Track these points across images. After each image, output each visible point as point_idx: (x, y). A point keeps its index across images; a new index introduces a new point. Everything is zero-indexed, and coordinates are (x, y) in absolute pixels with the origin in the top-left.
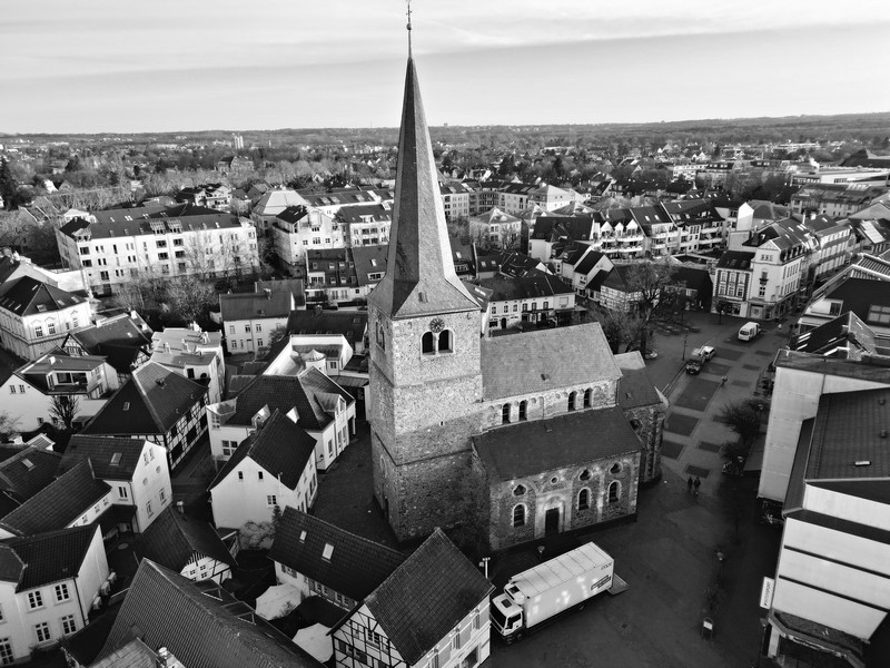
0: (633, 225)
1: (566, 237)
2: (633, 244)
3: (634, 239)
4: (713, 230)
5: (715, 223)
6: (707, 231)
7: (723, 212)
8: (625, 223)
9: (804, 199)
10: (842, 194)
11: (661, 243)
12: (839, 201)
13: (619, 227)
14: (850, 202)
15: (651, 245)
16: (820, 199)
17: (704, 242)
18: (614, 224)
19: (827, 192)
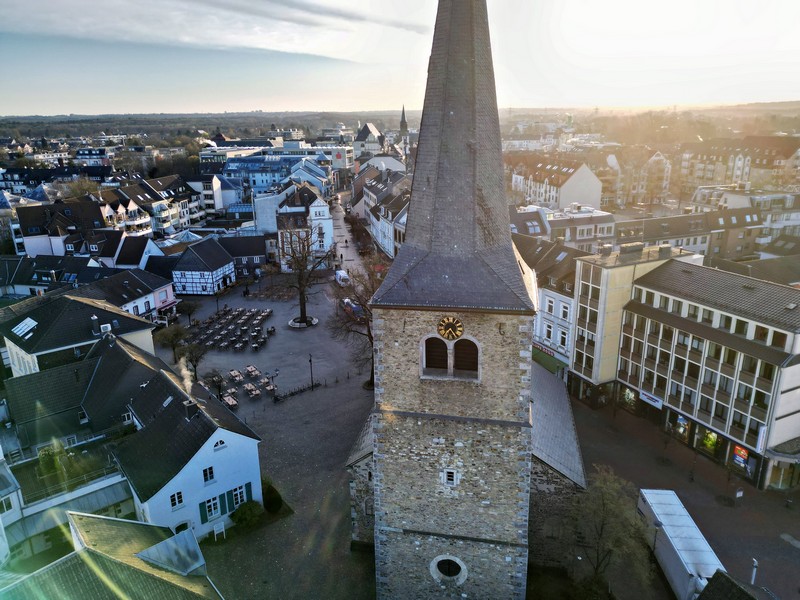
0: (133, 206)
1: (74, 228)
2: (140, 227)
3: (138, 222)
4: (196, 204)
5: (194, 197)
6: (192, 205)
7: (197, 186)
8: (126, 205)
9: (234, 171)
10: (262, 165)
11: (164, 221)
12: (263, 171)
13: (121, 209)
14: (273, 171)
15: (157, 225)
16: (249, 171)
17: (195, 216)
18: (115, 207)
19: (250, 165)
